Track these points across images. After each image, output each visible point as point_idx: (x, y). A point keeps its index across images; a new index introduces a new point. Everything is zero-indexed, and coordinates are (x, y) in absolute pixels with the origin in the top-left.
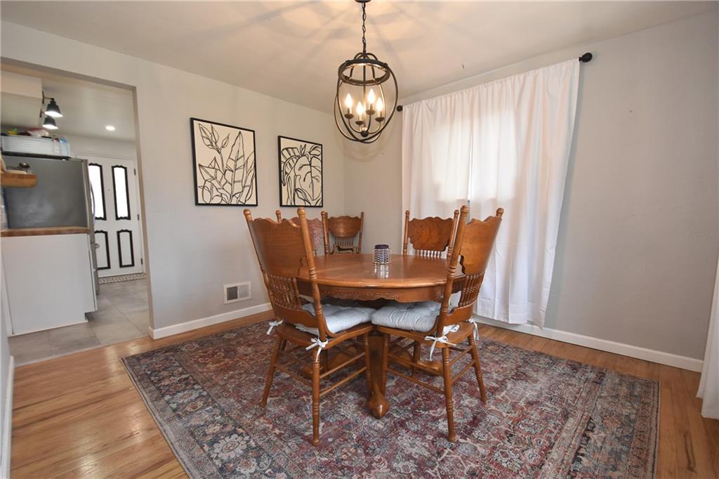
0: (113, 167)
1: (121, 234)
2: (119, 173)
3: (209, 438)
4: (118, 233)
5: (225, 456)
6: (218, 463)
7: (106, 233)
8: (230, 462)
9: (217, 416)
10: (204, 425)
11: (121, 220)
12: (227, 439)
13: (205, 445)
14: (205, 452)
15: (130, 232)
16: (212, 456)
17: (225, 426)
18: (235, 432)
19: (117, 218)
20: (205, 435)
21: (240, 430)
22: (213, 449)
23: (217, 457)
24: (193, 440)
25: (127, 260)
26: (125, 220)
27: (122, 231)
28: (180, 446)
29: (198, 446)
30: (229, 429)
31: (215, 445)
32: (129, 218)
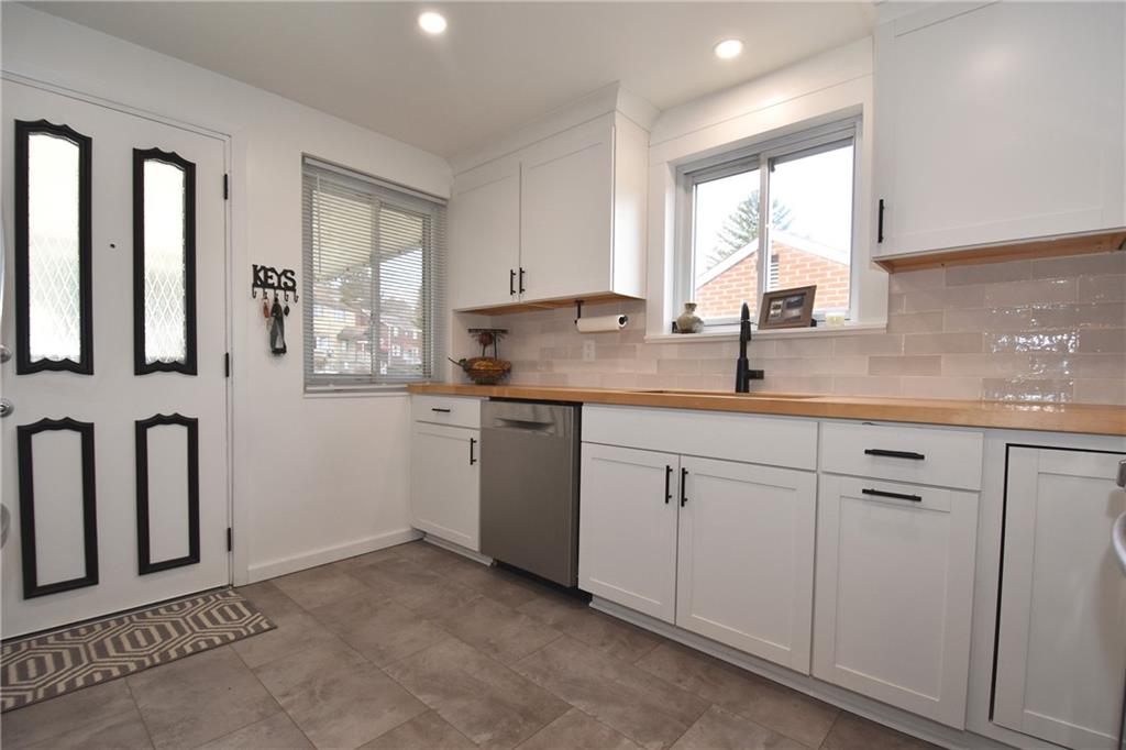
0: (140, 157)
1: (152, 433)
2: (163, 183)
4: (142, 428)
7: (87, 431)
11: (158, 376)
15: (192, 425)
19: (142, 367)
25: (168, 540)
26: (175, 377)
27: (159, 420)
32: (188, 366)
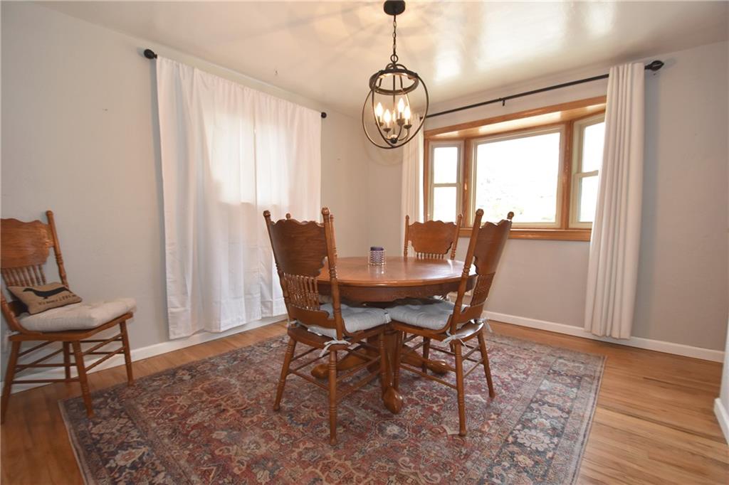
3: (537, 458)
5: (547, 440)
6: (556, 440)
8: (548, 433)
9: (504, 466)
10: (527, 472)
12: (528, 444)
13: (547, 458)
14: (555, 453)
16: (554, 446)
17: (512, 453)
18: (515, 443)
20: (537, 463)
21: (511, 439)
22: (546, 449)
23: (552, 443)
24: (551, 470)
28: (566, 476)
29: (554, 462)
30: (516, 449)
31: (541, 449)
